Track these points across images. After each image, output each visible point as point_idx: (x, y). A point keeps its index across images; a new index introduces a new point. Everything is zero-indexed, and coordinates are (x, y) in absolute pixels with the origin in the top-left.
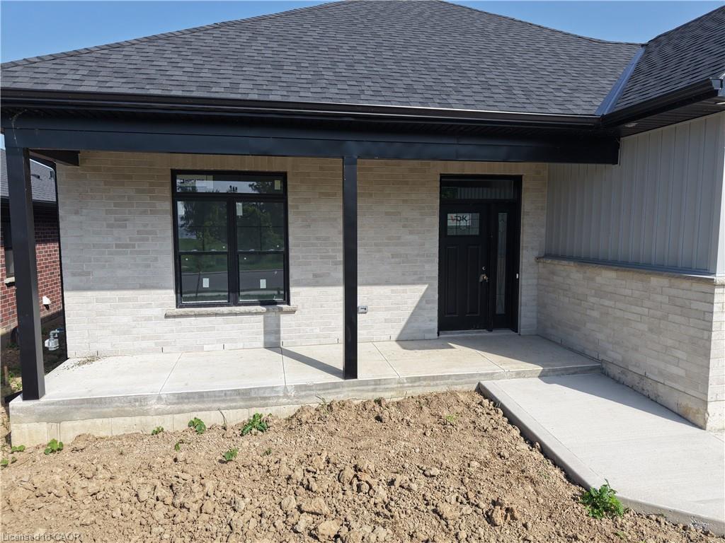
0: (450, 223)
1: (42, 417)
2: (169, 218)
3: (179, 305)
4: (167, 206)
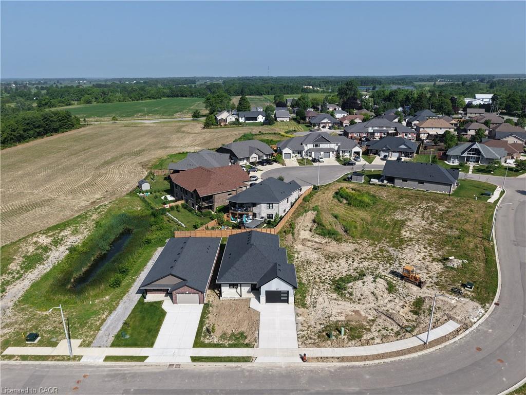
1: (222, 298)
3: (229, 288)
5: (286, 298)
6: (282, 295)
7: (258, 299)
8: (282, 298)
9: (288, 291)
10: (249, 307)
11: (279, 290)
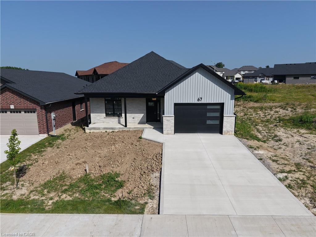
0: (149, 104)
1: (89, 129)
2: (104, 103)
3: (106, 116)
4: (104, 102)
5: (217, 122)
6: (209, 114)
7: (160, 129)
8: (209, 122)
9: (222, 105)
10: (140, 138)
11: (203, 101)
